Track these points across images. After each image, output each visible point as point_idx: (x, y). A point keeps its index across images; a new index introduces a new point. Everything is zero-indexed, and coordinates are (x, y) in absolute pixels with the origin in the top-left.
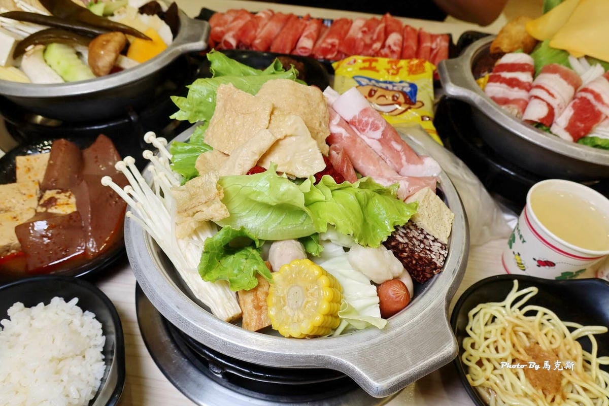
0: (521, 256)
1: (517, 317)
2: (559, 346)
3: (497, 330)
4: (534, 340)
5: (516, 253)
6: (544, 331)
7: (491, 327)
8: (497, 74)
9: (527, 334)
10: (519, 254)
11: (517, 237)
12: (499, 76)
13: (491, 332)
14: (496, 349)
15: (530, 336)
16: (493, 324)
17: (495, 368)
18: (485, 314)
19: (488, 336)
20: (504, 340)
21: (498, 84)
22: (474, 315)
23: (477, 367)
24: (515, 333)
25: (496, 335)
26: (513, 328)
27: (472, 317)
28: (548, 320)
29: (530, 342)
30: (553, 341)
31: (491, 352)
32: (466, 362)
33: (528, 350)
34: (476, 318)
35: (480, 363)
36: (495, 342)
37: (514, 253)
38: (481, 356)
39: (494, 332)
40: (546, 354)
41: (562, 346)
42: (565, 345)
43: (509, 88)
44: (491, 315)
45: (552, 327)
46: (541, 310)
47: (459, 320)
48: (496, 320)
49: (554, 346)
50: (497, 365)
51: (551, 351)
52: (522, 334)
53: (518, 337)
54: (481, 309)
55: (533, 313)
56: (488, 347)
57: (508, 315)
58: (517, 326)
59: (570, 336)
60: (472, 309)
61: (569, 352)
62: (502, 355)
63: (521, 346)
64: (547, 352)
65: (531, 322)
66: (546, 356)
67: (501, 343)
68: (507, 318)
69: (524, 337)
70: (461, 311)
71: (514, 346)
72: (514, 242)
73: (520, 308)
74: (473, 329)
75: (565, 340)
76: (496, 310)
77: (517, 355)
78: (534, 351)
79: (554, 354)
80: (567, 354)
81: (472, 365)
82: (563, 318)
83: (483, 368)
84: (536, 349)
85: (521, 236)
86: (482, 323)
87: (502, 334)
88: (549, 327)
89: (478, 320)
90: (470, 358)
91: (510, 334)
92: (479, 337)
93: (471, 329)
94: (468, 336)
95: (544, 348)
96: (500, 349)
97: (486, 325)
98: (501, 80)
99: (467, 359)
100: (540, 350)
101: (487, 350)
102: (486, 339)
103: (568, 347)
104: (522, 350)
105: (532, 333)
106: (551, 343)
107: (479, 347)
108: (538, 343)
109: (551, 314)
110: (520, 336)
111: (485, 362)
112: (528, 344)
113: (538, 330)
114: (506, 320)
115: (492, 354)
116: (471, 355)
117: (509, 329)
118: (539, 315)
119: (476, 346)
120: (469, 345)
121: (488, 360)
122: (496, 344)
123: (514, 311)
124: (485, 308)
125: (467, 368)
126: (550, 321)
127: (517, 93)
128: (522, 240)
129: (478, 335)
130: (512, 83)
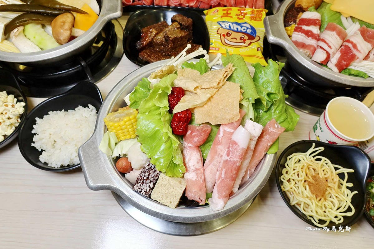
0: (320, 138)
1: (311, 161)
2: (329, 176)
3: (300, 166)
4: (317, 172)
5: (317, 135)
6: (323, 169)
7: (298, 165)
8: (300, 26)
9: (314, 170)
10: (319, 137)
11: (319, 128)
12: (301, 28)
13: (297, 167)
14: (298, 175)
15: (316, 170)
16: (299, 163)
17: (296, 184)
18: (295, 159)
19: (295, 169)
20: (302, 171)
21: (300, 33)
22: (290, 159)
23: (287, 183)
24: (309, 169)
25: (299, 169)
26: (308, 166)
27: (289, 159)
28: (326, 164)
29: (315, 173)
30: (326, 173)
31: (295, 176)
32: (282, 180)
33: (313, 177)
34: (291, 160)
35: (289, 181)
36: (298, 172)
37: (316, 135)
38: (290, 178)
39: (298, 167)
40: (321, 180)
41: (330, 177)
42: (332, 176)
43: (306, 37)
44: (299, 159)
45: (328, 167)
46: (323, 158)
47: (283, 160)
48: (300, 161)
49: (326, 176)
50: (297, 182)
51: (324, 178)
52: (312, 169)
53: (310, 170)
54: (294, 156)
55: (320, 160)
56: (294, 174)
57: (307, 160)
58: (310, 165)
59: (335, 173)
60: (289, 155)
61: (333, 180)
62: (300, 178)
63: (310, 175)
64: (322, 179)
65: (318, 163)
66: (321, 181)
67: (301, 173)
68: (306, 161)
69: (313, 170)
70: (284, 155)
71: (307, 175)
72: (317, 130)
73: (314, 157)
74: (288, 164)
75: (332, 174)
76: (301, 157)
77: (307, 179)
78: (316, 178)
79: (325, 180)
80: (332, 180)
81: (285, 181)
82: (333, 163)
83: (290, 183)
84: (317, 177)
85: (321, 128)
86: (293, 162)
87: (302, 168)
88: (326, 167)
89: (292, 161)
90: (284, 178)
91: (306, 169)
92: (291, 169)
93: (287, 165)
94: (285, 167)
95: (321, 177)
96: (300, 175)
97: (295, 163)
98: (302, 31)
99: (283, 179)
100: (319, 178)
101: (293, 175)
102: (294, 170)
103: (333, 177)
104: (310, 177)
105: (317, 169)
106: (325, 174)
107: (290, 174)
108: (318, 174)
109: (328, 161)
110: (311, 170)
111: (291, 181)
112: (314, 174)
113: (320, 168)
114: (305, 162)
115: (295, 177)
116: (285, 177)
117: (306, 167)
118: (322, 161)
119: (289, 173)
120: (285, 172)
121: (293, 180)
122: (298, 173)
123: (310, 158)
124: (296, 155)
125: (282, 182)
126: (327, 164)
127: (310, 41)
128: (321, 130)
129: (290, 168)
130: (308, 34)
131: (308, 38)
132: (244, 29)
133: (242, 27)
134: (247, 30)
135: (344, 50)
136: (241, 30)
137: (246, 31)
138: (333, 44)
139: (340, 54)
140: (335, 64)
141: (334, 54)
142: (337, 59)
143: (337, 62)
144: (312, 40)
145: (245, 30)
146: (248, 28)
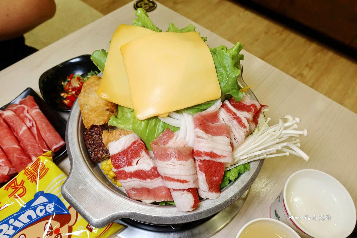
43: (141, 180)
131: (145, 181)
132: (41, 211)
133: (35, 209)
134: (45, 208)
135: (203, 166)
136: (37, 216)
137: (46, 212)
138: (186, 175)
139: (204, 174)
140: (208, 189)
141: (196, 181)
142: (205, 182)
143: (208, 186)
144: (153, 181)
145: (44, 211)
146: (45, 205)
